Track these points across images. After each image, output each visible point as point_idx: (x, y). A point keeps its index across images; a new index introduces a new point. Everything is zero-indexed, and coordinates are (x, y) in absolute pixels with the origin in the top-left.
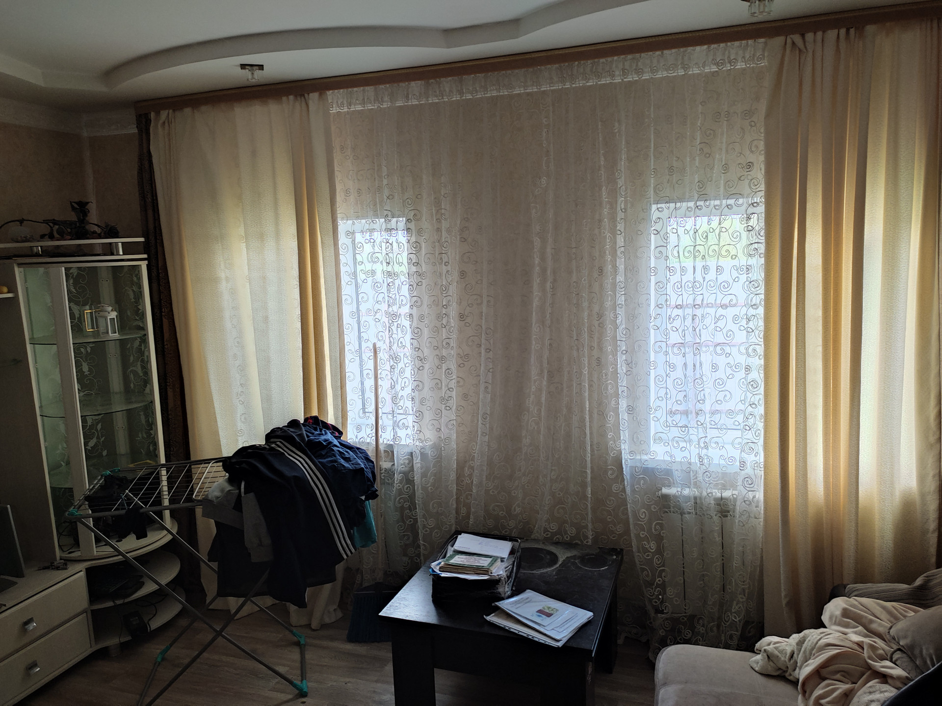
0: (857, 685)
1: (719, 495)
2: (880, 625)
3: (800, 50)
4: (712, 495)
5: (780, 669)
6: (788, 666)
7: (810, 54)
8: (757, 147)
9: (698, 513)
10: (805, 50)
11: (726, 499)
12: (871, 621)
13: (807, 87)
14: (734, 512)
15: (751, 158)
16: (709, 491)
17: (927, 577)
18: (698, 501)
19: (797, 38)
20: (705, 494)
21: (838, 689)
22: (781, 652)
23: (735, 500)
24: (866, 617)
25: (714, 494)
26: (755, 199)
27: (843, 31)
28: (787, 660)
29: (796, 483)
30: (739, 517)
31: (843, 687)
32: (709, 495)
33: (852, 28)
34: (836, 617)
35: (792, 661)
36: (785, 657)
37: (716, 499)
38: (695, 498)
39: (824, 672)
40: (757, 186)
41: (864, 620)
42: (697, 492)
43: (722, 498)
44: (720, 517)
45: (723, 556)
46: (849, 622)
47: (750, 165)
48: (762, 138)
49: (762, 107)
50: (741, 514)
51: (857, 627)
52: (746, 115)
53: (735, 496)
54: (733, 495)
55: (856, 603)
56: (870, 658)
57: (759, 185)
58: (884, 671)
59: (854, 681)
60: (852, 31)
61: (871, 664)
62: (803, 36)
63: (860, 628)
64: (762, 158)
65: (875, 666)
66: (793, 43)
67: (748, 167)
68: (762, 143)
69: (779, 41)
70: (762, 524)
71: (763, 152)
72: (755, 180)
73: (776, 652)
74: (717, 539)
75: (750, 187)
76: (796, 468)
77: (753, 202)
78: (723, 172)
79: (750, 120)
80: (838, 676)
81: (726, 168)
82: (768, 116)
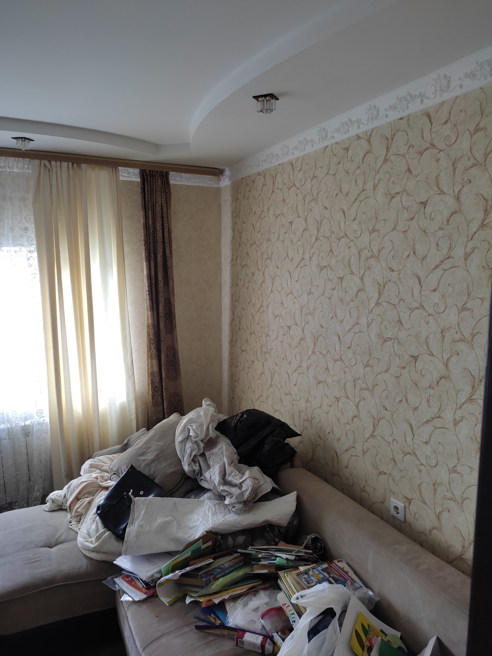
0: (95, 496)
1: (23, 424)
2: (106, 466)
3: (49, 170)
4: (19, 425)
5: (59, 505)
6: (63, 502)
7: (54, 173)
8: (29, 219)
9: (11, 438)
10: (52, 170)
11: (28, 425)
12: (102, 466)
13: (54, 191)
14: (33, 432)
15: (28, 225)
16: (16, 423)
17: (128, 439)
18: (10, 431)
19: (46, 162)
20: (14, 425)
21: (85, 501)
22: (59, 497)
23: (33, 425)
24: (100, 465)
25: (20, 424)
26: (31, 248)
27: (70, 164)
28: (62, 500)
29: (66, 407)
30: (36, 434)
31: (88, 499)
32: (17, 425)
33: (75, 163)
34: (87, 470)
35: (65, 499)
36: (62, 498)
37: (21, 427)
38: (8, 429)
39: (79, 497)
40: (32, 242)
41: (100, 467)
42: (9, 425)
43: (25, 426)
44: (24, 437)
45: (28, 460)
46: (92, 470)
47: (26, 229)
48: (32, 215)
49: (31, 196)
50: (37, 432)
51: (96, 470)
52: (22, 200)
53: (33, 423)
54: (31, 422)
55: (96, 460)
56: (101, 482)
57: (33, 241)
58: (106, 485)
59: (94, 495)
60: (75, 165)
61: (101, 484)
62: (50, 162)
63: (98, 471)
64: (33, 226)
65: (102, 484)
66: (45, 165)
67: (26, 230)
68: (32, 217)
69: (37, 162)
70: (49, 435)
71: (33, 222)
72: (30, 238)
73: (57, 498)
74: (23, 450)
75: (28, 242)
76: (66, 399)
77: (30, 250)
78: (11, 231)
79: (24, 203)
80: (86, 495)
81: (12, 229)
82: (34, 203)
